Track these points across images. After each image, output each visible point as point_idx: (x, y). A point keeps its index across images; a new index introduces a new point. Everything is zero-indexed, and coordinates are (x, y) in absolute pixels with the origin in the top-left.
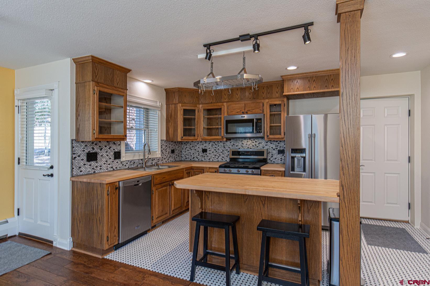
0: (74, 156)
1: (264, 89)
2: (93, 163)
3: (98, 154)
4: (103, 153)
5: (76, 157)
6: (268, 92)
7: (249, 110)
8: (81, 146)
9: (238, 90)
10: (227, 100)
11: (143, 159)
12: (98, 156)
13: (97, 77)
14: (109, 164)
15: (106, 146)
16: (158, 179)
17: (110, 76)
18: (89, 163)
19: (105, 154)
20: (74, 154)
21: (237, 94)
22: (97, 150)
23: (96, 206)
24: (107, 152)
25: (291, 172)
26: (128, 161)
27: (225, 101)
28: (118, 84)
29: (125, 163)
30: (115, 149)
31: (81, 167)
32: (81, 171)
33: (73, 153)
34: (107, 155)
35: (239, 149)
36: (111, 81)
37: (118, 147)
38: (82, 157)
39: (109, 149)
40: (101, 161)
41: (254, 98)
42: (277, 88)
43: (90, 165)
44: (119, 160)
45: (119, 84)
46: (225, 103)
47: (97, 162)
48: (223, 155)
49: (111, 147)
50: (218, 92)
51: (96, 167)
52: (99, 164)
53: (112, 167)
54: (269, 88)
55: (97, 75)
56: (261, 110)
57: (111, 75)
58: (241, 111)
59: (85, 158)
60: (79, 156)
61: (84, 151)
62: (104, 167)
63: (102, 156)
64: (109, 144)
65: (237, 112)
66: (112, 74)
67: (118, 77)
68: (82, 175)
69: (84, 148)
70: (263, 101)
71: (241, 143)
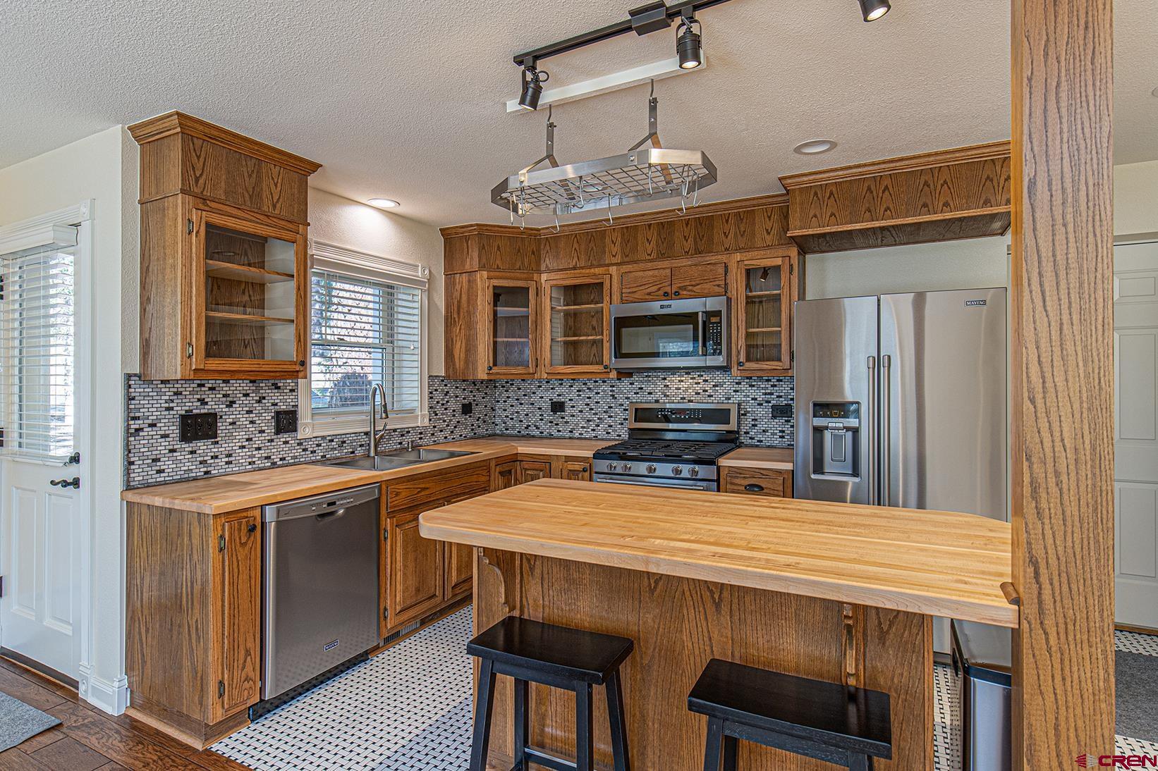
0: (134, 425)
1: (727, 221)
2: (202, 446)
3: (221, 417)
4: (238, 413)
5: (141, 430)
6: (742, 229)
7: (684, 288)
8: (160, 393)
9: (652, 228)
10: (618, 259)
11: (370, 432)
12: (219, 424)
13: (201, 181)
14: (259, 449)
15: (246, 395)
16: (403, 494)
17: (247, 179)
18: (188, 447)
19: (243, 420)
20: (134, 418)
21: (648, 240)
22: (214, 404)
23: (189, 584)
24: (249, 412)
25: (813, 476)
26: (323, 438)
27: (614, 260)
28: (274, 206)
29: (310, 446)
30: (276, 404)
31: (159, 460)
32: (159, 472)
33: (132, 415)
34: (252, 422)
35: (657, 401)
36: (251, 197)
37: (290, 399)
38: (163, 427)
39: (259, 402)
40: (231, 439)
41: (698, 252)
42: (769, 217)
43: (192, 452)
44: (293, 434)
45: (278, 206)
46: (615, 268)
47: (217, 443)
48: (610, 421)
49: (264, 398)
50: (592, 236)
51: (212, 457)
52: (223, 448)
53: (268, 458)
54: (744, 221)
55: (201, 175)
56: (718, 286)
57: (250, 176)
58: (659, 289)
59: (175, 431)
60: (153, 425)
61: (172, 409)
62: (241, 457)
63: (233, 423)
64: (258, 389)
65: (649, 294)
66: (254, 176)
67: (276, 185)
68: (165, 483)
69: (172, 401)
70: (724, 258)
71: (660, 385)
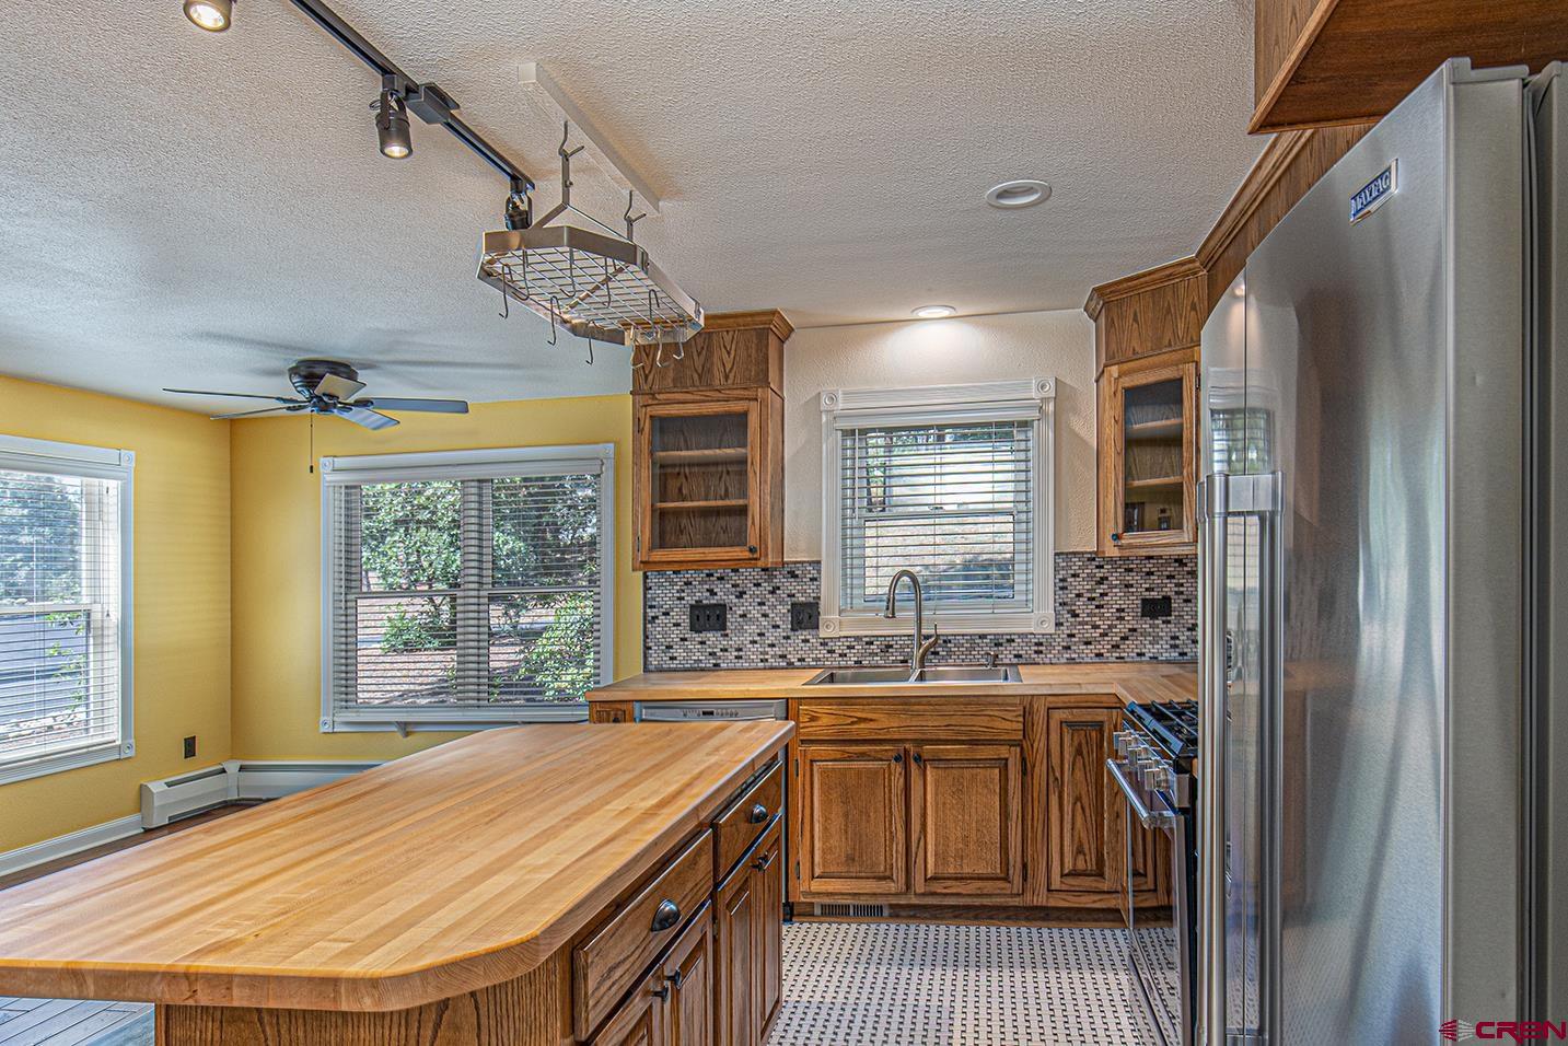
0: (651, 613)
2: (712, 637)
3: (731, 609)
4: (748, 605)
5: (657, 617)
8: (673, 584)
12: (728, 616)
13: (651, 377)
14: (773, 645)
15: (758, 585)
17: (695, 357)
18: (698, 637)
19: (755, 613)
20: (652, 607)
22: (724, 594)
24: (760, 604)
26: (858, 638)
29: (839, 647)
30: (794, 596)
31: (671, 647)
32: (672, 658)
33: (649, 603)
34: (765, 615)
37: (810, 589)
38: (675, 616)
39: (773, 592)
40: (741, 634)
43: (702, 643)
44: (814, 632)
47: (727, 635)
49: (779, 588)
51: (722, 650)
52: (734, 641)
53: (783, 657)
57: (699, 354)
59: (685, 620)
60: (666, 614)
61: (683, 598)
62: (752, 653)
63: (744, 616)
64: (771, 578)
66: (704, 352)
68: (675, 670)
69: (683, 591)
